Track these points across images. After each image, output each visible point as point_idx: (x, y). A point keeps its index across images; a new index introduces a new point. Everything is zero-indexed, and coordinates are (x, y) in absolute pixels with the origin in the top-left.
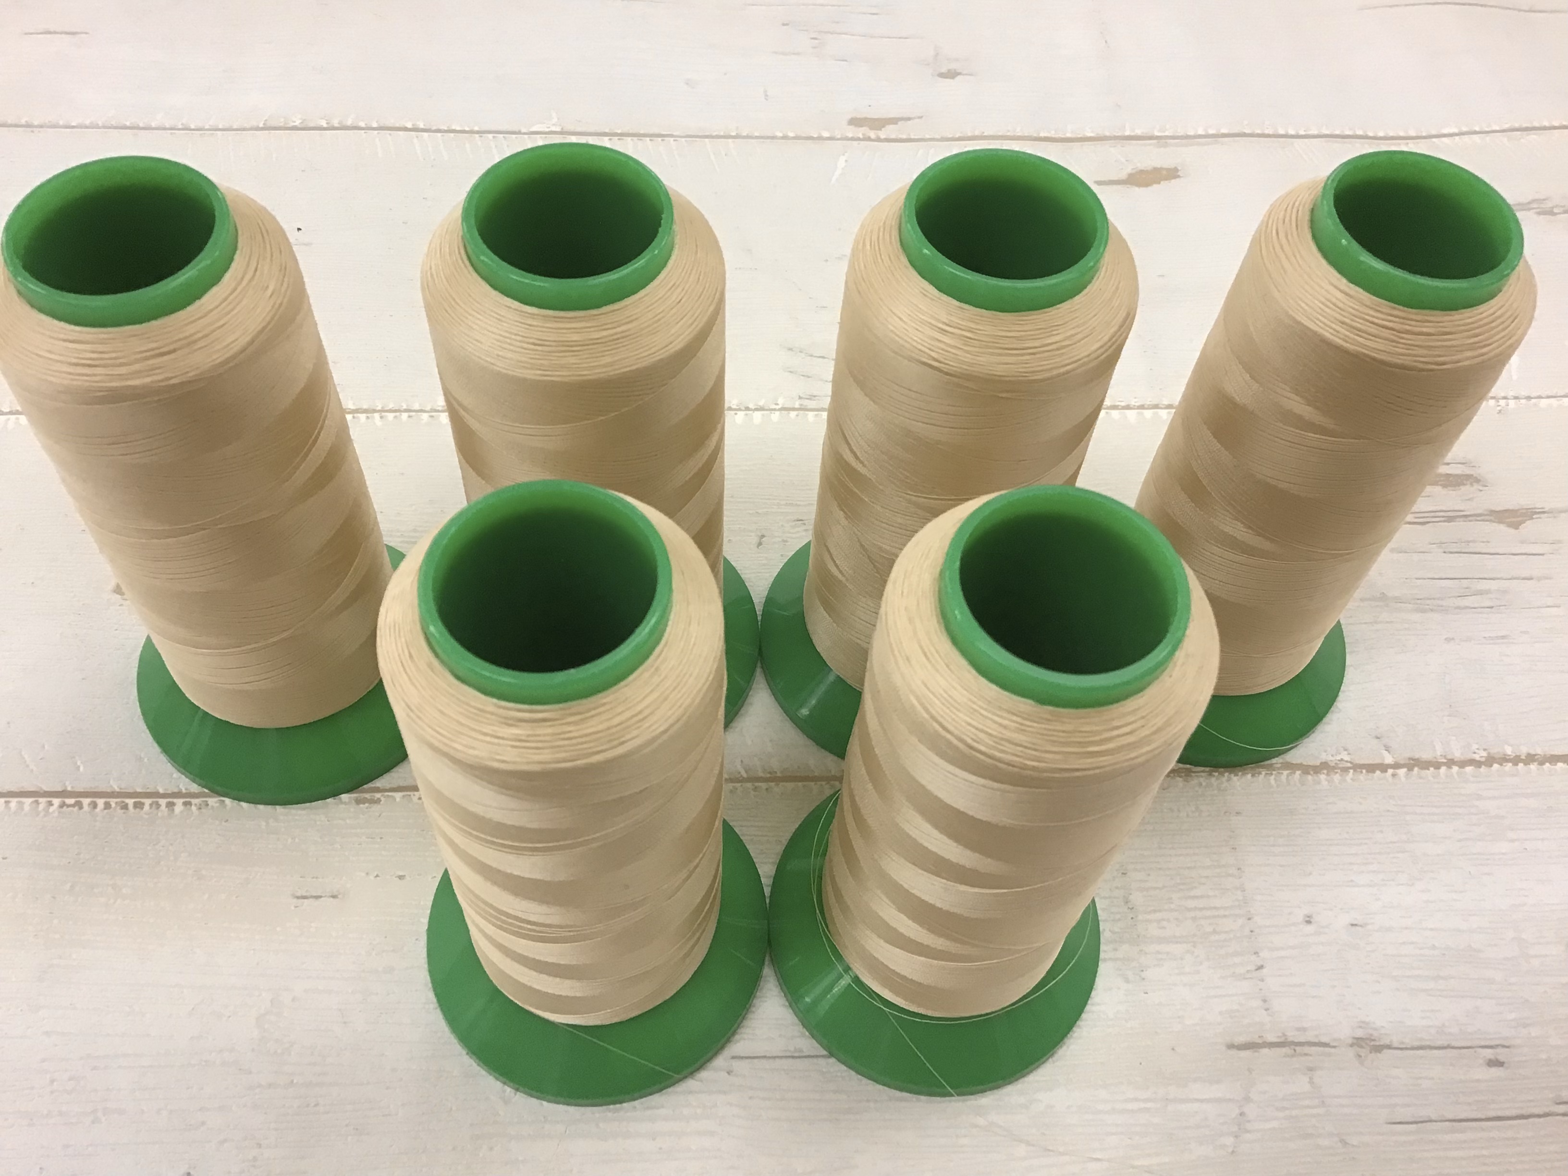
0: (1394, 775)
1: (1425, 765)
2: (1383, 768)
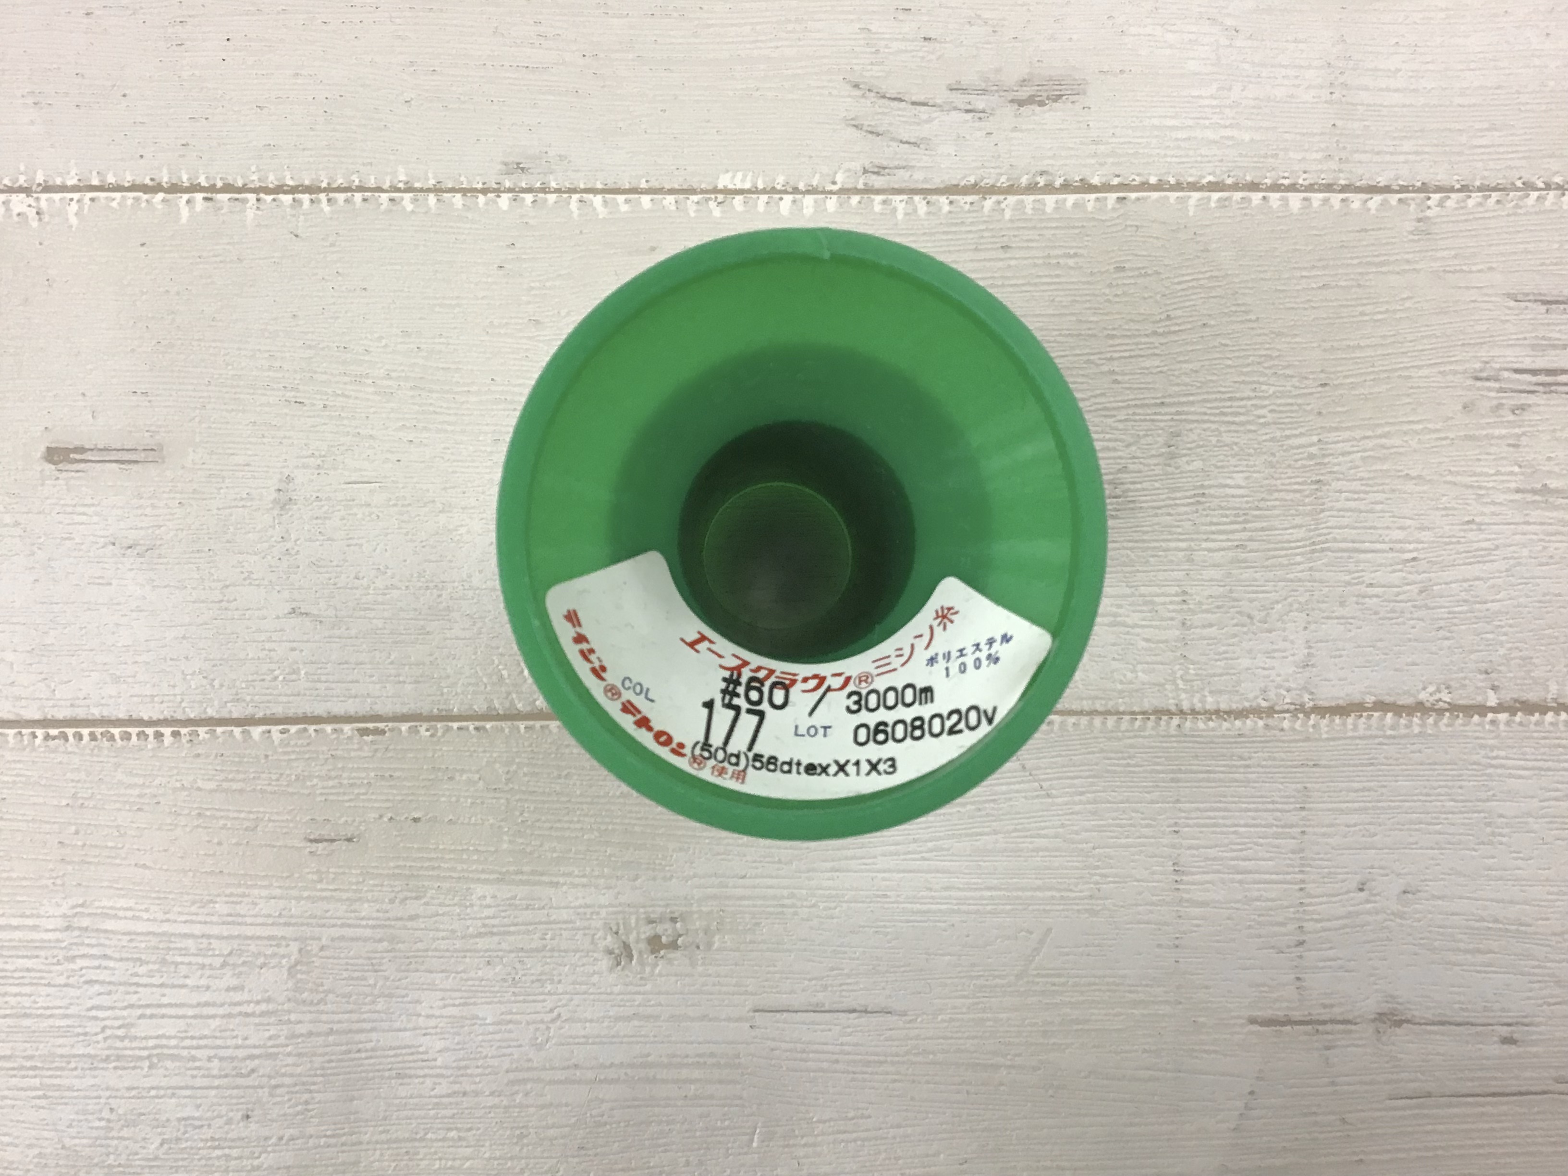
0: (1493, 722)
1: (1530, 708)
2: (1482, 710)
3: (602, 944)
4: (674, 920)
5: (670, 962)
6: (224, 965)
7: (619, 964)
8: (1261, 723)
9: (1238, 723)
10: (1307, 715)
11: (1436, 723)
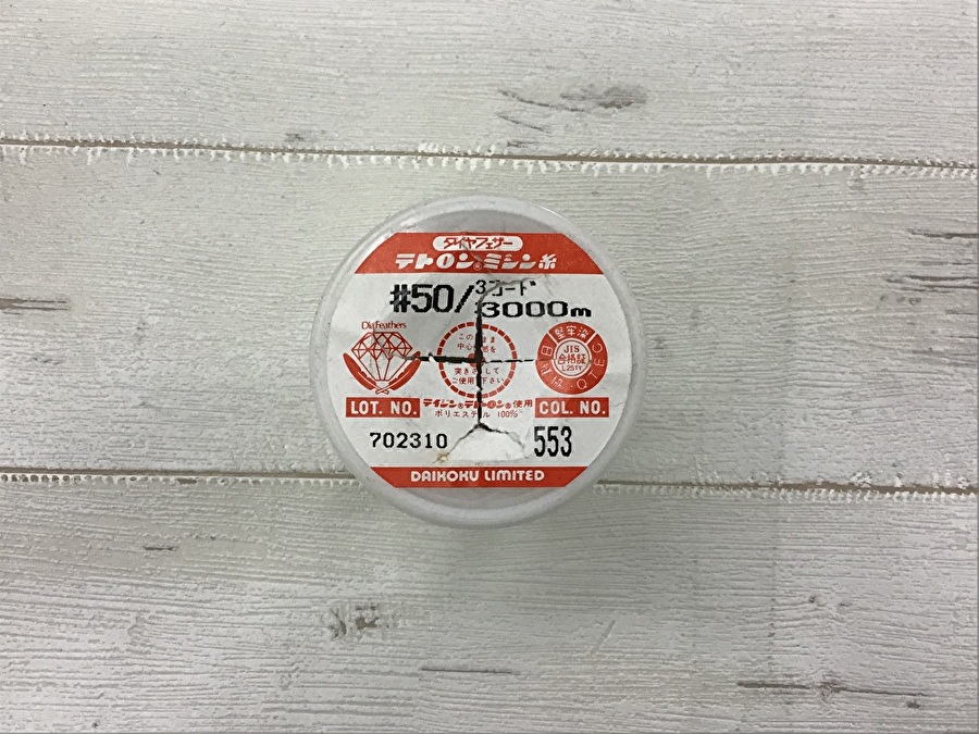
0: (898, 498)
1: (922, 489)
2: (892, 490)
3: (327, 623)
4: (373, 608)
5: (370, 635)
6: (89, 625)
7: (337, 635)
8: (749, 493)
9: (735, 493)
10: (779, 489)
11: (862, 497)
